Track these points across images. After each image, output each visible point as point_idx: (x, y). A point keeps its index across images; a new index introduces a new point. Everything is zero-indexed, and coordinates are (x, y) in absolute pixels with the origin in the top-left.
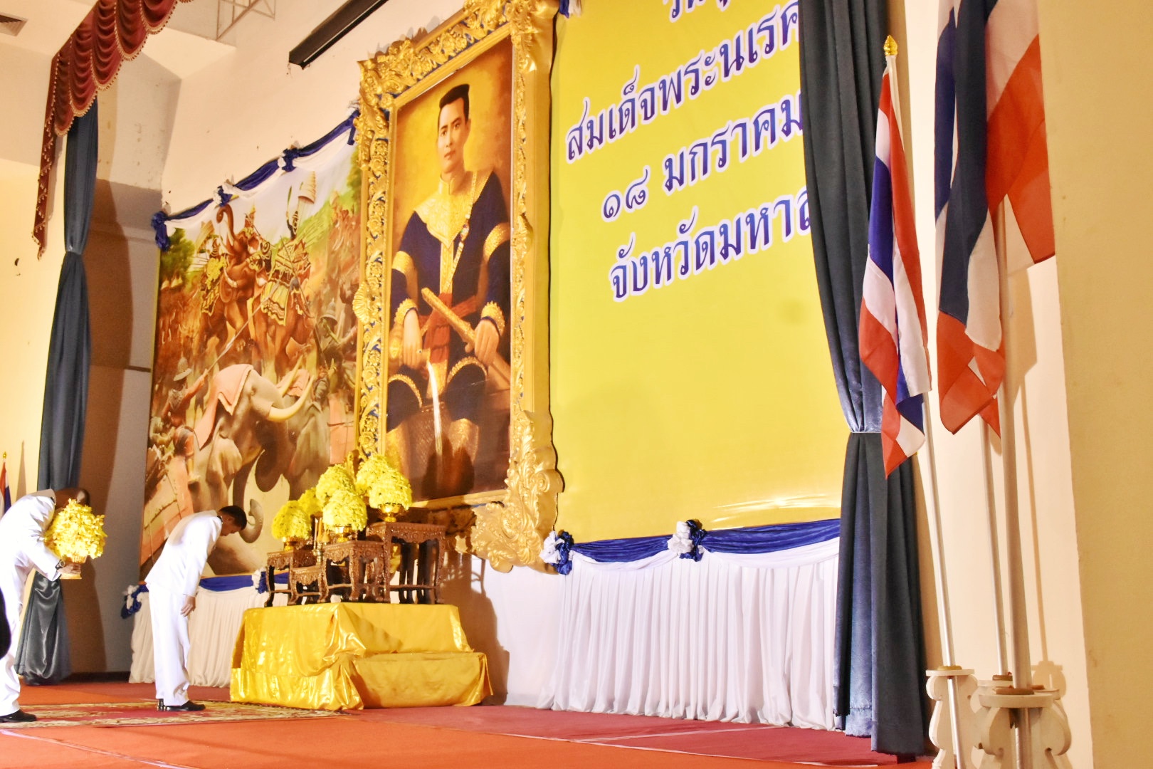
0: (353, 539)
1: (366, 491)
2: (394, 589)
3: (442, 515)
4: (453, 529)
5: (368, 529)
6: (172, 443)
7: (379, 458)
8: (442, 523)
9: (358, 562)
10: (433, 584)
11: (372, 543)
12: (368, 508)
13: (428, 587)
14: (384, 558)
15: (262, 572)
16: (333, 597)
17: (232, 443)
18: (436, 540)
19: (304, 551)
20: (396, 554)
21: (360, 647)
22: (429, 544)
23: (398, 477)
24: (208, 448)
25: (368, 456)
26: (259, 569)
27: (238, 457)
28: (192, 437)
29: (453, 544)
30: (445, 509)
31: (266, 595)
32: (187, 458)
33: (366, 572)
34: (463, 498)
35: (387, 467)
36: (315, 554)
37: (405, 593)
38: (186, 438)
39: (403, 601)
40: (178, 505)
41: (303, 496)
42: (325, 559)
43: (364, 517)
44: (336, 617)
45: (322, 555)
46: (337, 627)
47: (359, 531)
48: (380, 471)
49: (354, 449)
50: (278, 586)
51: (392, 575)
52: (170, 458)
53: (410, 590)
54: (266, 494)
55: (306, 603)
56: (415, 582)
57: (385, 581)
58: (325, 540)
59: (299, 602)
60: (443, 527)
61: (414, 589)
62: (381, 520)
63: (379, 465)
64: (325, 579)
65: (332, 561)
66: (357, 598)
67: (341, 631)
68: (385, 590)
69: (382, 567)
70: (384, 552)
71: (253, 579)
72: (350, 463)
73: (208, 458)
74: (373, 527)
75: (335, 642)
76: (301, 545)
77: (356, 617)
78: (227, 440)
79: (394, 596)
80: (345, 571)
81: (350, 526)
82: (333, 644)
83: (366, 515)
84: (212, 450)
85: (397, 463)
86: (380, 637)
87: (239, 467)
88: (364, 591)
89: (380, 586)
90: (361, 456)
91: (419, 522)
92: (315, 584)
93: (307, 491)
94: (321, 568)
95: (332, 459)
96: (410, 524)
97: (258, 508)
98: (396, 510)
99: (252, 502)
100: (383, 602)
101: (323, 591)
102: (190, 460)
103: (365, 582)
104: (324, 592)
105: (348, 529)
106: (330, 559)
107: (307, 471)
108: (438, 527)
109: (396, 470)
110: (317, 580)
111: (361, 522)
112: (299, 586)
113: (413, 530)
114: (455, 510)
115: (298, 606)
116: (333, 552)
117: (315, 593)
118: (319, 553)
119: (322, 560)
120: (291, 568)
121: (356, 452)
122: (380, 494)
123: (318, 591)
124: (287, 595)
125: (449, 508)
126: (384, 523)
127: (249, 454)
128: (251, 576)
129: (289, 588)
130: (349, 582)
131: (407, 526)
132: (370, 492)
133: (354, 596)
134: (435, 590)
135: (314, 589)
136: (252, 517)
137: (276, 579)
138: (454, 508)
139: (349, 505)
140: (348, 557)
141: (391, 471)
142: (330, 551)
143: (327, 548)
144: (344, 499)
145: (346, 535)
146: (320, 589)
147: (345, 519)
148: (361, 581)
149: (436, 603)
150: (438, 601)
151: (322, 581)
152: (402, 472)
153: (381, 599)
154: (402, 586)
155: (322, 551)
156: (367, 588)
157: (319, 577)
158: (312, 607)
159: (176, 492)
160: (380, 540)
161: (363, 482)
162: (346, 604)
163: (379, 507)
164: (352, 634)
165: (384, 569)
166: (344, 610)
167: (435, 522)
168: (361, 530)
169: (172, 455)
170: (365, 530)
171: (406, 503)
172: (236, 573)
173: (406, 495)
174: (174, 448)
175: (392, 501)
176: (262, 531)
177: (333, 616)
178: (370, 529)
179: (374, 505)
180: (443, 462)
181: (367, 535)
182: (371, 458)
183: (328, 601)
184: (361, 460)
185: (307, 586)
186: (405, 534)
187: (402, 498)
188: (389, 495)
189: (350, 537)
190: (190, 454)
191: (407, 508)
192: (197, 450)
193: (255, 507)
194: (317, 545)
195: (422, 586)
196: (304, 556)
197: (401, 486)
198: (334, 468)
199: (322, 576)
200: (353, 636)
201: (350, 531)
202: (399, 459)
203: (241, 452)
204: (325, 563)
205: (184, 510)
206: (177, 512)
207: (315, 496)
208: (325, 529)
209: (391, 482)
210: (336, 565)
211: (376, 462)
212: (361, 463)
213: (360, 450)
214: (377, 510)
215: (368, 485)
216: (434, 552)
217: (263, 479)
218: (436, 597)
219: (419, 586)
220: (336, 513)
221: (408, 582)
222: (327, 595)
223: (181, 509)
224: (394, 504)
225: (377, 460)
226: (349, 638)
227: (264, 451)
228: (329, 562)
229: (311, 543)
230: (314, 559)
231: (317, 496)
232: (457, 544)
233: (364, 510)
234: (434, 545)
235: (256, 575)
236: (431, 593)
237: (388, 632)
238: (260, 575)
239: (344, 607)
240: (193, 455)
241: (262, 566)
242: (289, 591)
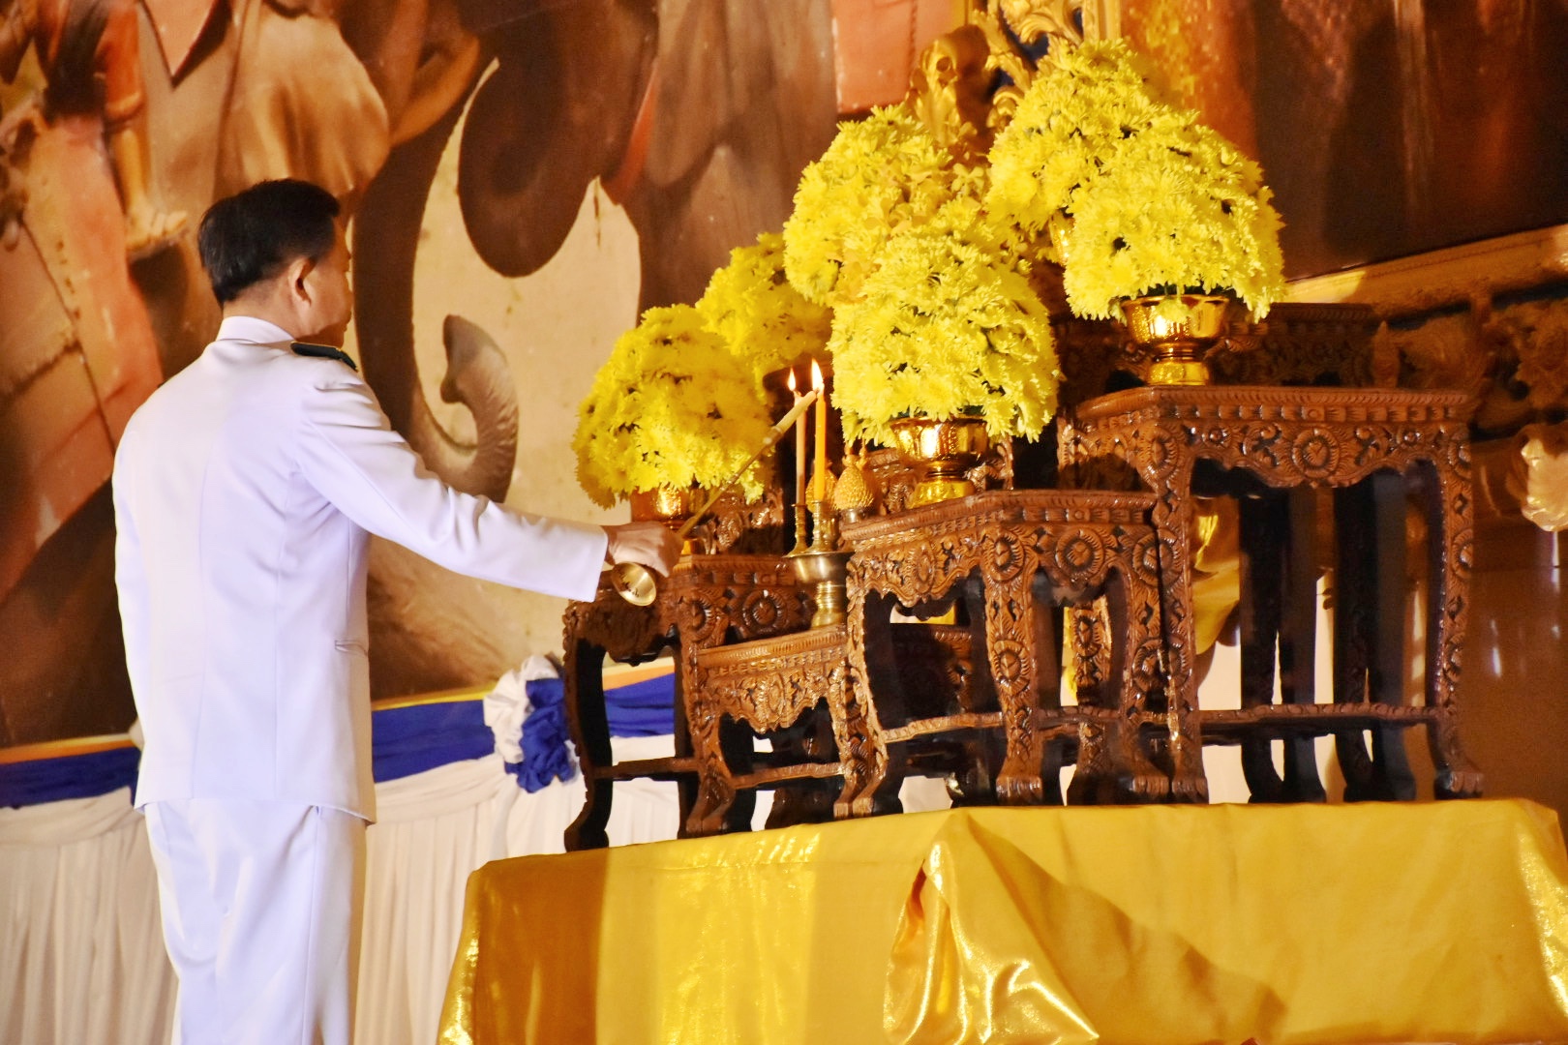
0: (994, 483)
1: (1043, 235)
2: (1219, 730)
3: (1442, 340)
4: (1505, 408)
5: (1066, 433)
6: (31, 55)
7: (1098, 60)
8: (1446, 380)
9: (1027, 598)
10: (1417, 701)
11: (1089, 499)
12: (1062, 318)
13: (1400, 713)
14: (1158, 572)
15: (529, 684)
16: (914, 789)
17: (333, 37)
18: (1423, 467)
19: (741, 560)
20: (1211, 555)
21: (1068, 1026)
22: (1383, 487)
23: (1205, 150)
24: (217, 65)
25: (1032, 53)
26: (517, 669)
27: (367, 107)
28: (131, 18)
29: (1510, 486)
30: (1456, 306)
31: (568, 798)
32: (112, 129)
33: (1069, 656)
34: (1550, 239)
35: (1142, 101)
36: (802, 570)
37: (1277, 748)
38: (102, 24)
39: (1264, 789)
40: (87, 367)
41: (721, 281)
42: (856, 594)
43: (1041, 367)
44: (936, 880)
45: (840, 576)
46: (946, 935)
47: (1019, 442)
48: (1106, 124)
49: (958, 23)
50: (624, 749)
51: (1204, 661)
52: (26, 132)
53: (1300, 733)
54: (521, 283)
55: (775, 821)
56: (1324, 692)
57: (1170, 692)
58: (848, 493)
59: (739, 820)
60: (1457, 398)
61: (1320, 725)
62: (1128, 381)
63: (1099, 93)
64: (863, 692)
65: (892, 599)
66: (1036, 784)
67: (967, 950)
68: (1175, 736)
69: (1154, 621)
70: (1156, 543)
71: (491, 717)
72: (944, 97)
73: (214, 116)
74: (1095, 419)
75: (942, 1006)
76: (728, 532)
77: (1042, 879)
78: (304, 23)
79: (1223, 765)
80: (961, 651)
81: (972, 416)
82: (931, 1016)
83: (1052, 357)
84: (235, 73)
85: (1187, 82)
86: (1163, 975)
87: (373, 155)
88: (1068, 750)
89: (1149, 717)
90: (999, 57)
91: (1329, 380)
92: (813, 721)
93: (737, 254)
94: (840, 641)
95: (845, 83)
96: (1282, 393)
97: (488, 360)
98: (1205, 322)
99: (453, 333)
100: (1169, 799)
101: (857, 757)
102: (128, 137)
103: (1068, 697)
104: (864, 762)
105: (964, 435)
106: (885, 589)
107: (721, 153)
108: (1427, 399)
109: (1192, 115)
110: (823, 703)
111: (1029, 392)
112: (736, 734)
113: (1299, 423)
114: (1511, 311)
115: (739, 839)
116: (893, 556)
117: (818, 771)
118: (823, 567)
119: (842, 602)
120: (690, 650)
121: (971, 40)
122: (1119, 244)
123: (834, 758)
124: (671, 789)
125: (1481, 301)
126: (1150, 394)
127: (419, 89)
128: (477, 707)
129: (685, 747)
130: (994, 707)
131: (1267, 400)
132: (1060, 235)
133: (1022, 772)
134: (1432, 726)
135: (809, 746)
136: (459, 406)
137: (612, 713)
138: (1505, 296)
139: (962, 309)
140: (976, 573)
141: (1167, 124)
142: (880, 553)
143: (864, 537)
144: (934, 279)
145: (957, 466)
146: (845, 748)
147: (946, 383)
148: (1049, 696)
149: (1442, 794)
150: (1452, 784)
151: (851, 705)
152: (1225, 128)
153: (1160, 784)
154: (1260, 711)
155: (841, 558)
156: (1084, 731)
157: (835, 693)
158: (805, 841)
159: (71, 302)
160: (1134, 483)
161: (1026, 189)
162: (986, 816)
163: (1117, 313)
164: (1025, 965)
165: (1165, 631)
166: (974, 848)
167: (1409, 373)
168: (1033, 434)
169: (36, 117)
170: (1050, 432)
171: (1254, 282)
172: (404, 693)
173: (1253, 247)
174: (42, 84)
175: (1180, 279)
176: (516, 474)
177: (922, 878)
178: (1079, 427)
179: (1088, 298)
180: (1431, 61)
181: (1064, 456)
182: (1060, 58)
183: (888, 803)
184: (1000, 79)
185: (774, 734)
186: (1261, 445)
187: (1233, 258)
188: (1163, 249)
189: (976, 474)
190: (126, 103)
191: (1260, 309)
192: (158, 82)
193: (471, 355)
194: (809, 525)
195: (1366, 707)
196: (750, 585)
197: (1223, 194)
198: (867, 125)
199: (850, 680)
200: (1029, 977)
201: (973, 444)
202: (1197, 60)
203: (379, 80)
204: (857, 619)
205: (119, 392)
206: (90, 402)
207: (780, 277)
208: (849, 437)
209: (1170, 178)
210: (913, 620)
211: (1085, 80)
212: (1001, 96)
213: (989, 25)
214: (1106, 326)
215: (1053, 200)
216: (1415, 532)
217: (503, 212)
218: (1439, 762)
219: (1347, 709)
220: (902, 358)
221: (1288, 695)
222: (880, 775)
223: (106, 389)
224: (1192, 294)
225: (1086, 71)
226: (1012, 987)
227: (495, 65)
228: (878, 605)
229: (777, 519)
230: (802, 597)
231: (790, 275)
232: (1532, 486)
233: (1038, 331)
234: (1411, 498)
235: (499, 698)
236: (1414, 742)
237: (1201, 946)
238: (523, 700)
239: (975, 830)
240: (140, 109)
241: (528, 653)
242: (684, 764)
